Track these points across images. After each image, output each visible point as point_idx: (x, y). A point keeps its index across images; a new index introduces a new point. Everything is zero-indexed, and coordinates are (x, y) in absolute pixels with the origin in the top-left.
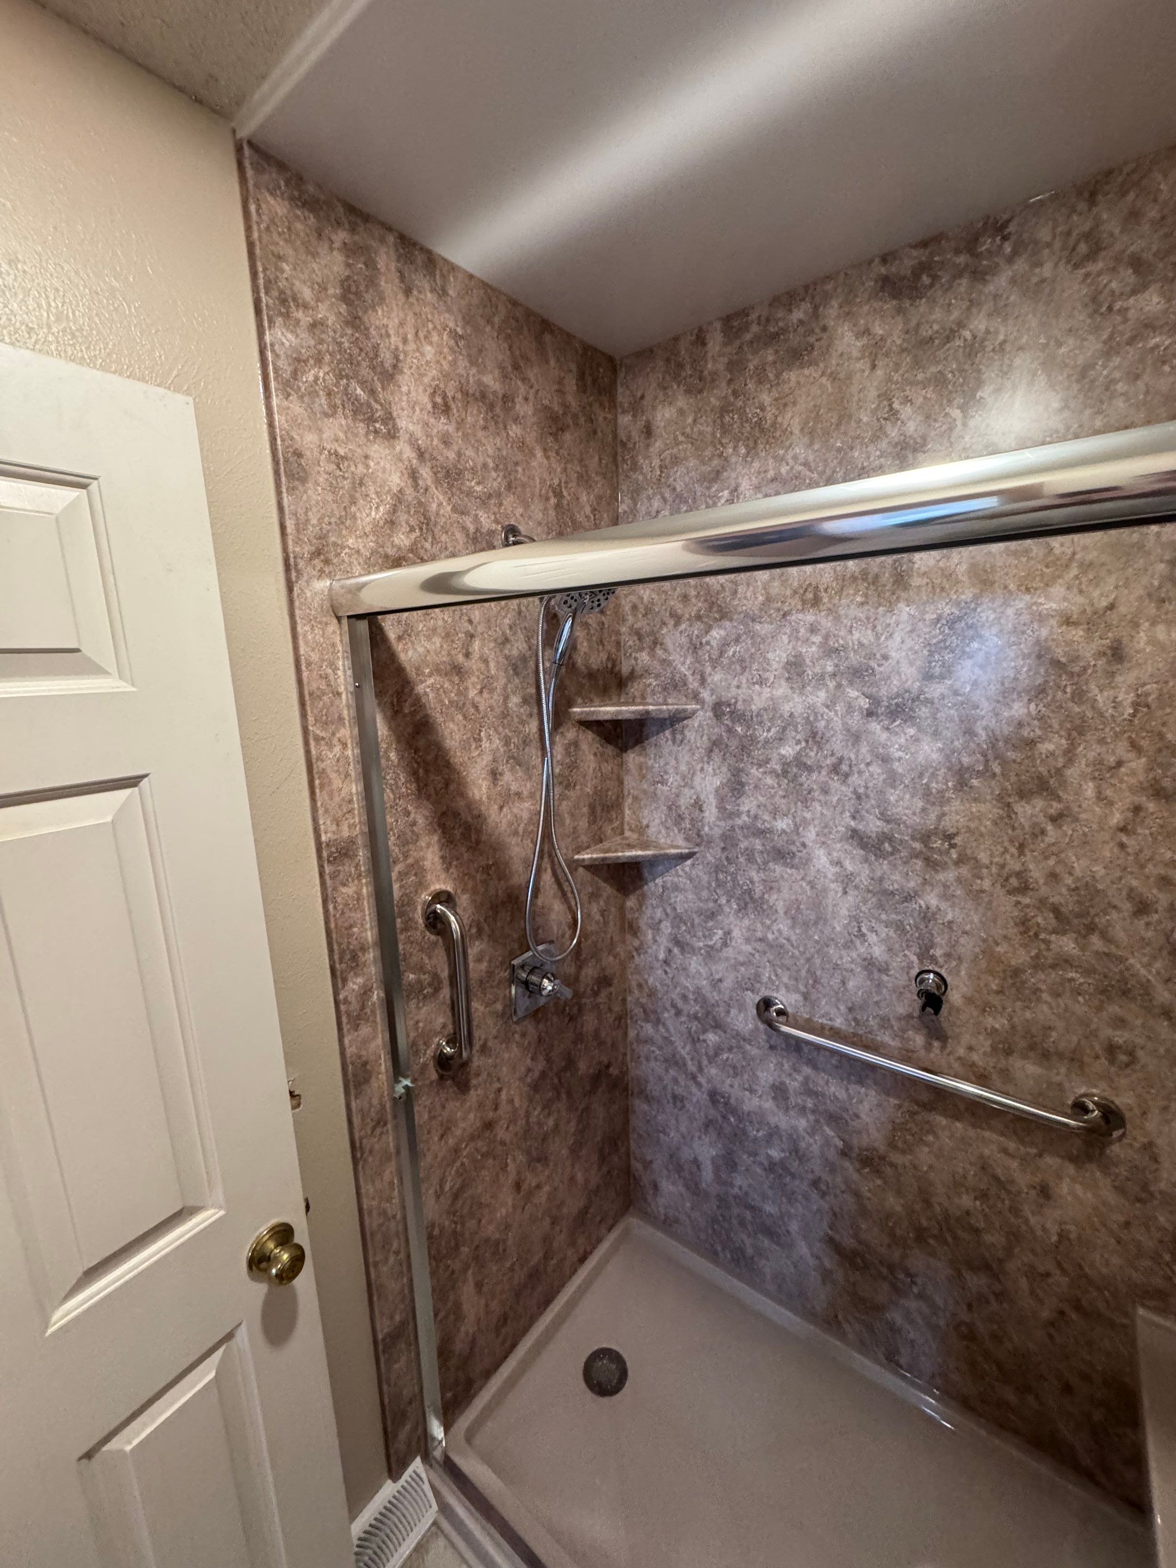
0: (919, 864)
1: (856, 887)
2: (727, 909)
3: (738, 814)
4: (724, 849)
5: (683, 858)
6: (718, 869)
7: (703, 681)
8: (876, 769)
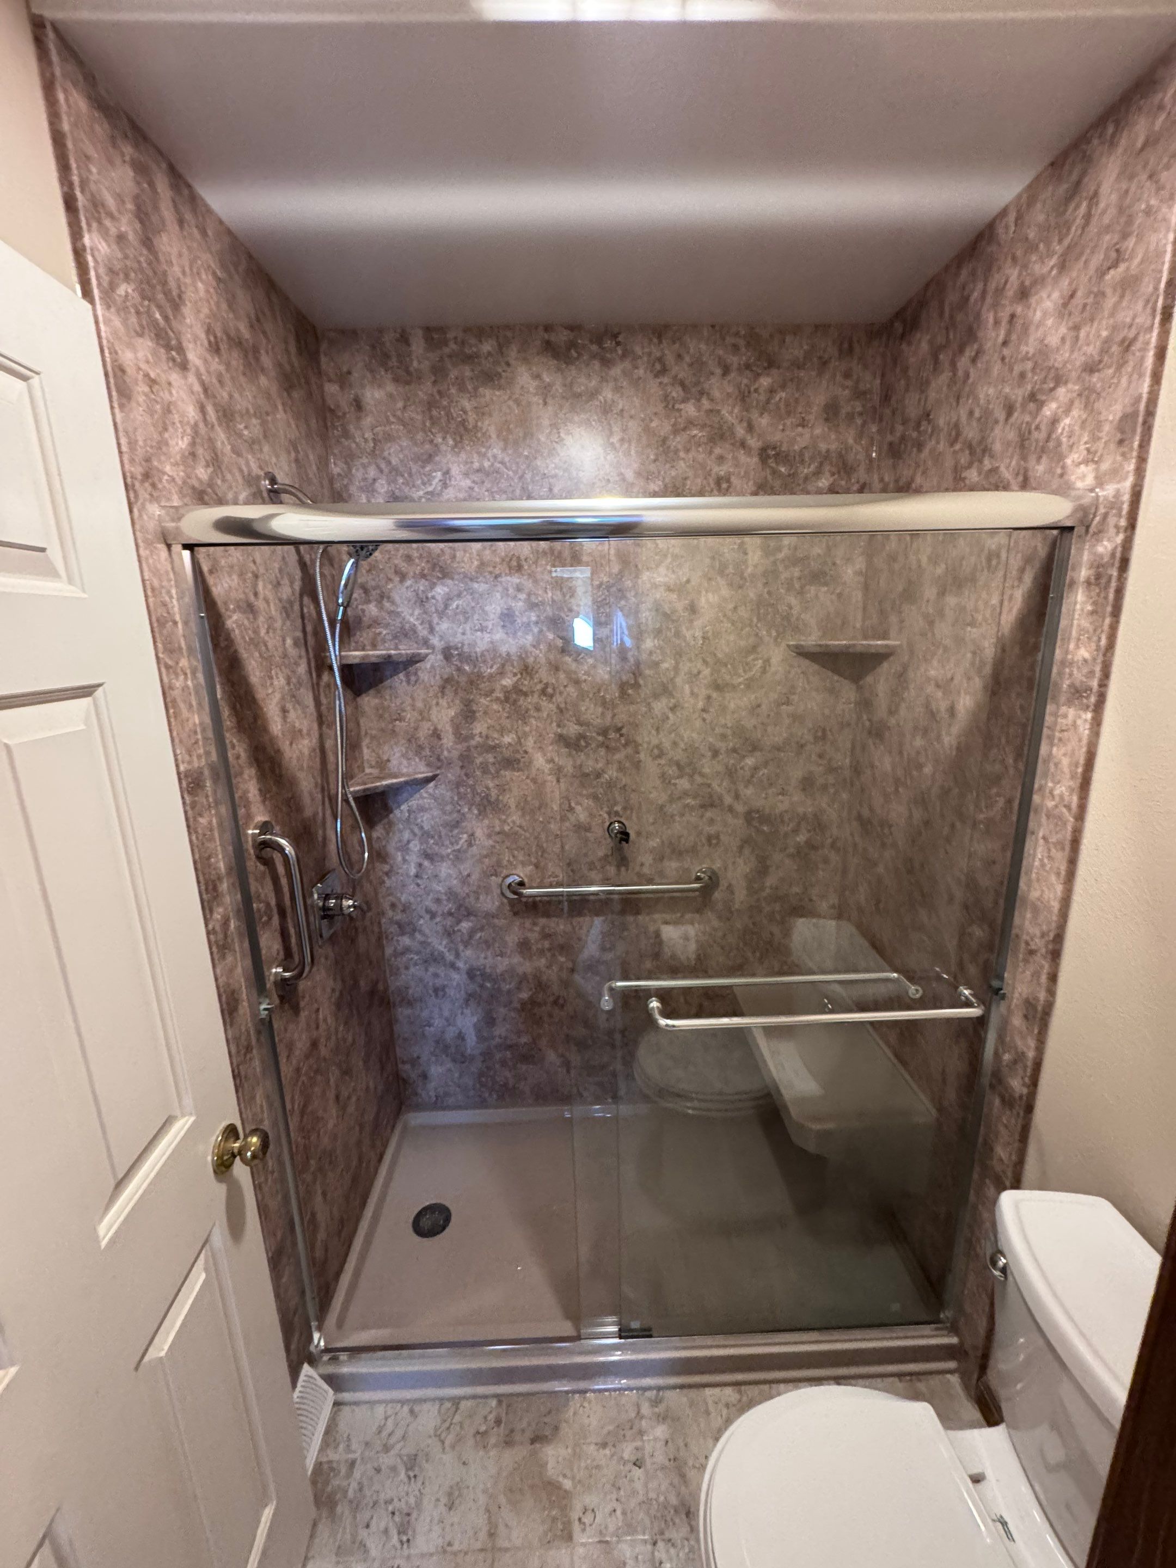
0: (602, 752)
1: (565, 776)
2: (468, 816)
3: (472, 737)
4: (462, 767)
5: (428, 780)
6: (458, 785)
7: (432, 630)
8: (571, 689)
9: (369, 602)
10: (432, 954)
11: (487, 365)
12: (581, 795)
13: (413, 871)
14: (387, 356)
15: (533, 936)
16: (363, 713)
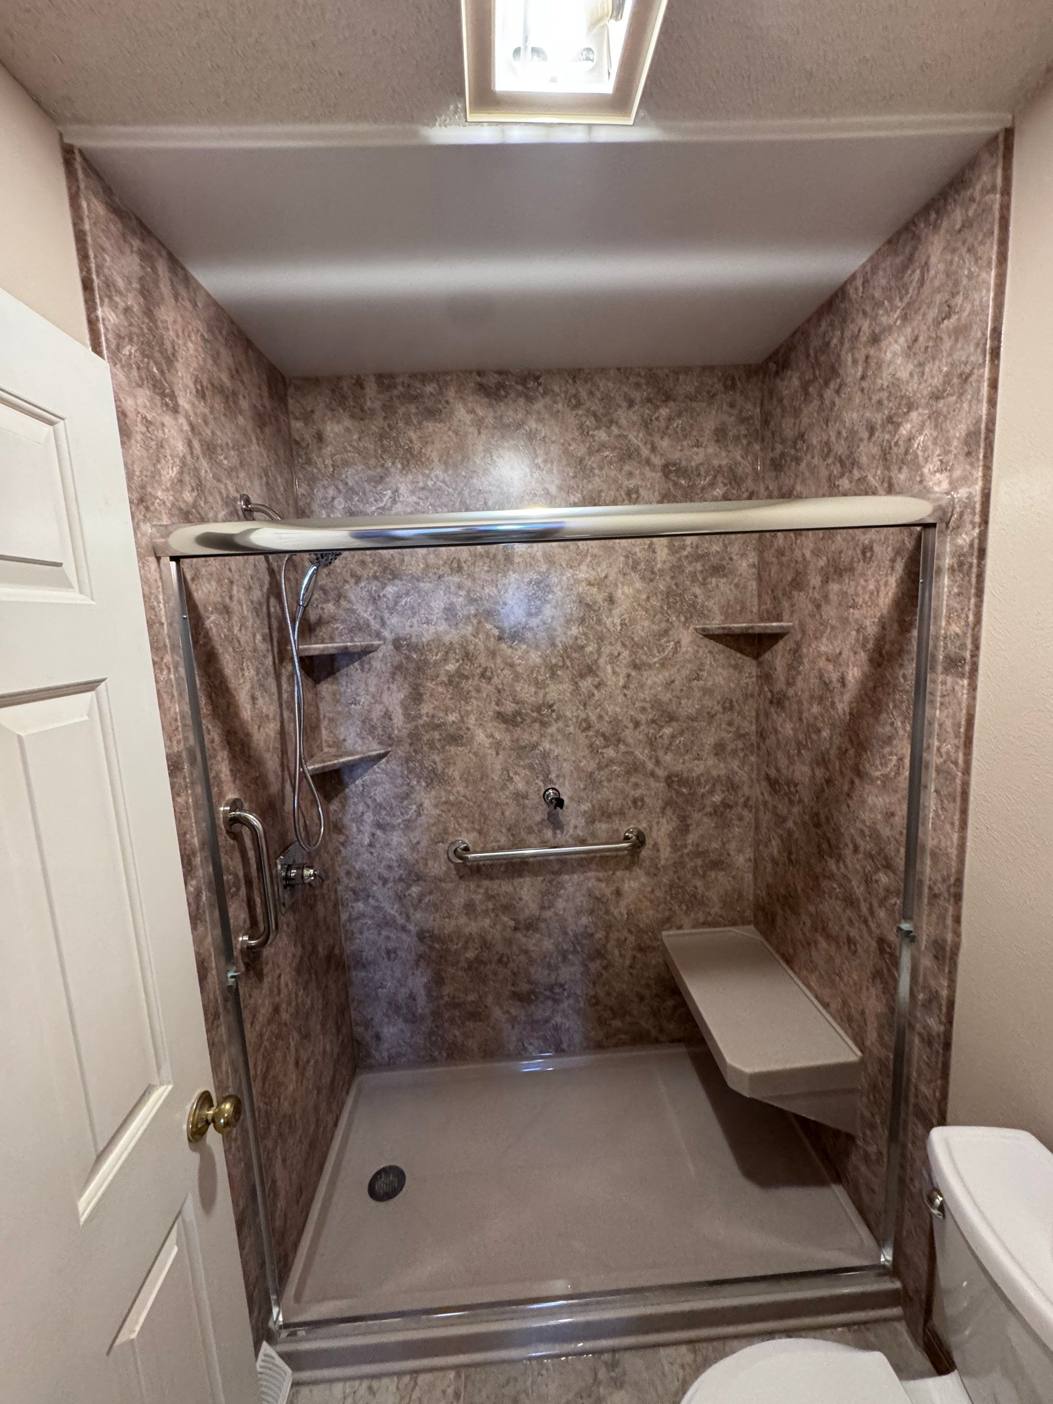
0: (537, 726)
1: (504, 749)
2: (418, 788)
3: (420, 716)
4: (411, 744)
5: (380, 757)
6: (408, 760)
7: (383, 624)
8: (506, 672)
9: (328, 601)
10: (385, 918)
11: (429, 403)
12: (519, 766)
13: (367, 841)
14: (344, 397)
15: (478, 898)
16: (323, 698)
